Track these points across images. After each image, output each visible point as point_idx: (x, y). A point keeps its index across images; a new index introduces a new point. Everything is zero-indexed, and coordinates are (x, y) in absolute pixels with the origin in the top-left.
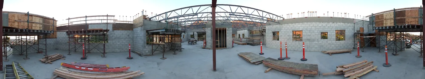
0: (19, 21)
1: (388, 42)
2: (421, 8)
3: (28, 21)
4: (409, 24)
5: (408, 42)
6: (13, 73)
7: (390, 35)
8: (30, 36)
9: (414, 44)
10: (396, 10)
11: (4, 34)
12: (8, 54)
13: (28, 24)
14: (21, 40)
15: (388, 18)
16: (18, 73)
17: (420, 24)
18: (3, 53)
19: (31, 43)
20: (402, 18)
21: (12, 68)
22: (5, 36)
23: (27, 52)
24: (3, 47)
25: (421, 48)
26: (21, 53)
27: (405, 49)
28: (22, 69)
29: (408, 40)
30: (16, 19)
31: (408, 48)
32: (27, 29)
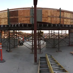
0: (52, 17)
1: (2, 40)
2: (32, 8)
3: (60, 17)
4: (22, 23)
5: (21, 40)
6: (47, 65)
7: (5, 33)
8: (62, 30)
9: (26, 41)
10: (10, 10)
11: (38, 29)
12: (42, 47)
13: (60, 20)
14: (54, 34)
15: (3, 17)
16: (51, 64)
17: (32, 23)
18: (38, 46)
19: (63, 37)
20: (16, 17)
21: (46, 60)
22: (39, 31)
23: (59, 45)
24: (37, 41)
25: (32, 45)
26: (53, 46)
27: (18, 46)
28: (55, 60)
29: (20, 38)
30: (49, 15)
31: (21, 45)
32: (59, 23)
